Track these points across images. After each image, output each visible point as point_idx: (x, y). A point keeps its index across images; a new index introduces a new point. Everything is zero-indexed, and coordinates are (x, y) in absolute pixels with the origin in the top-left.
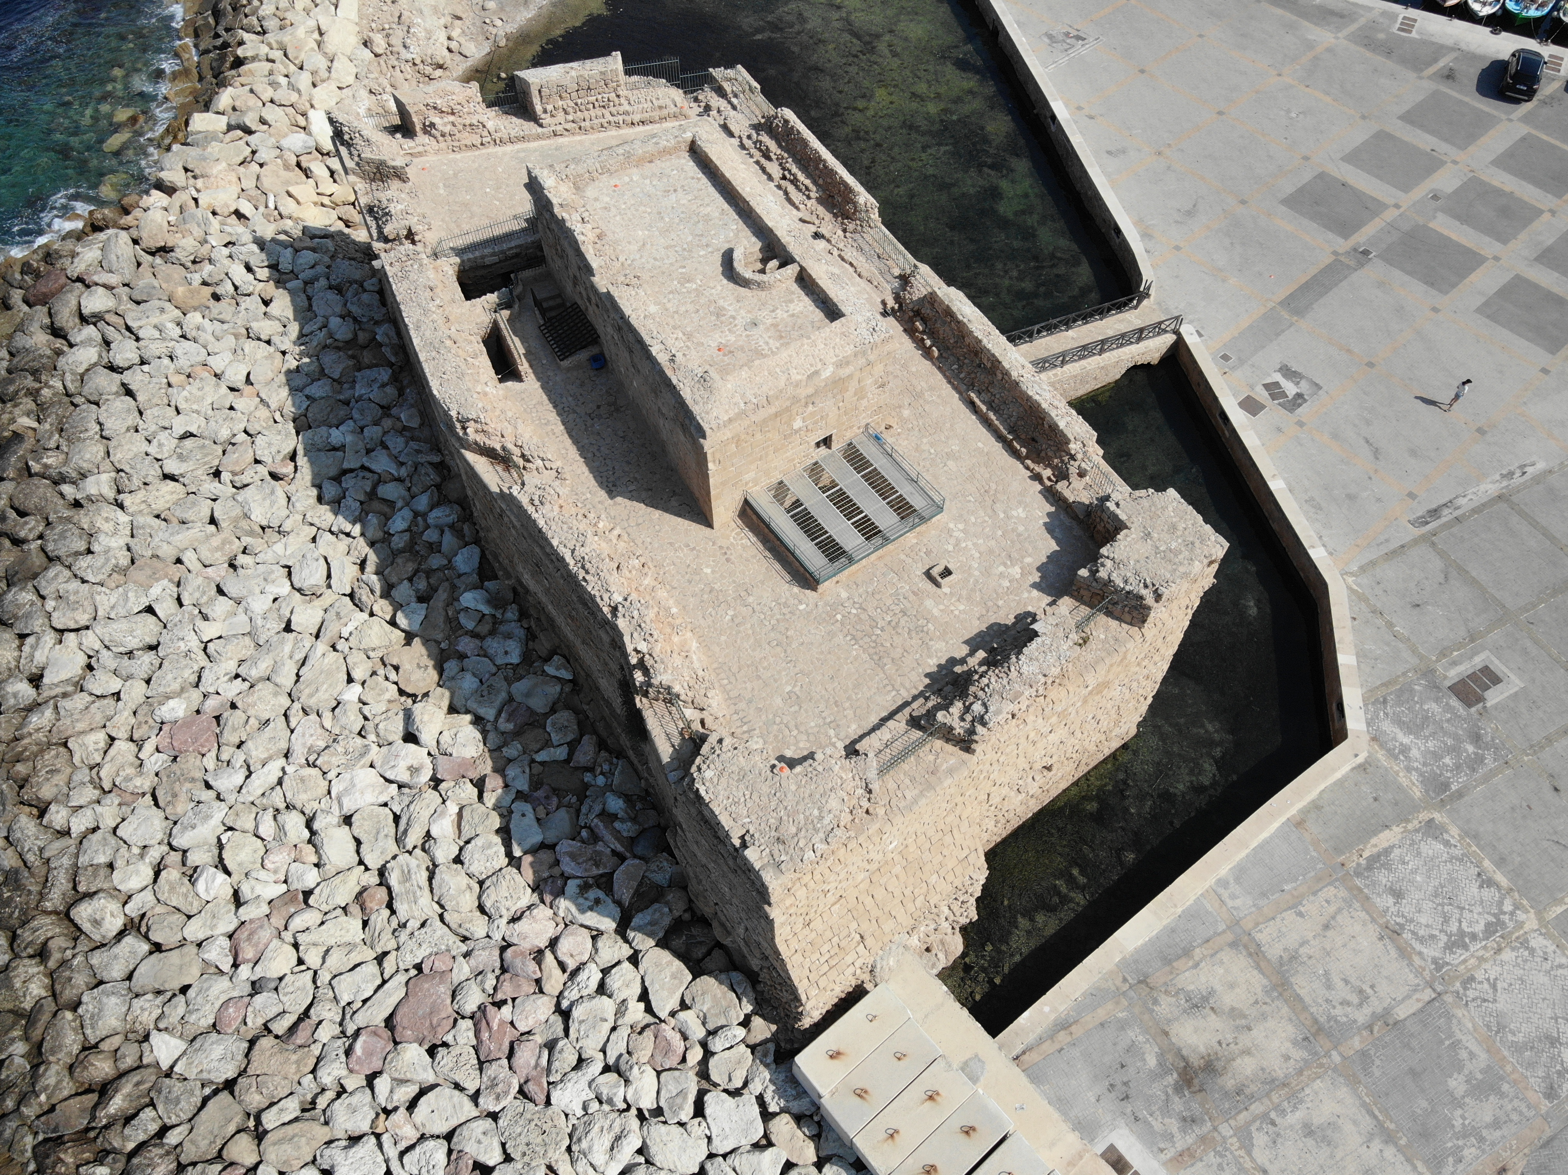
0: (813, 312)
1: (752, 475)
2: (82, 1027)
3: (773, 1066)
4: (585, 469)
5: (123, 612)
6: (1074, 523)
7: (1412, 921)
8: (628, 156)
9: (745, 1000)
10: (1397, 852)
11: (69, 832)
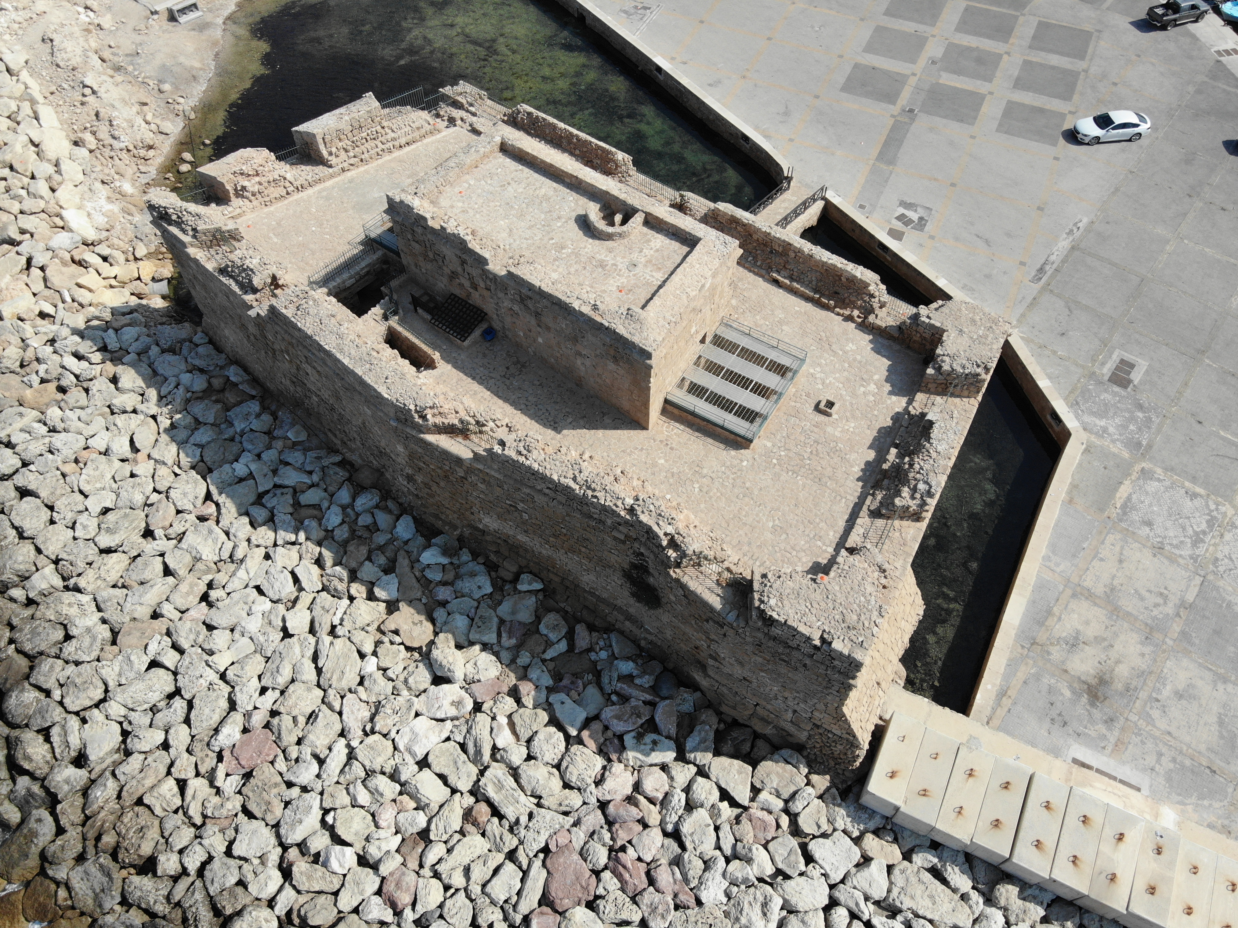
1: (669, 379)
3: (844, 804)
4: (526, 418)
5: (132, 675)
6: (893, 342)
7: (1165, 537)
8: (461, 167)
9: (800, 766)
10: (1134, 496)
11: (185, 872)
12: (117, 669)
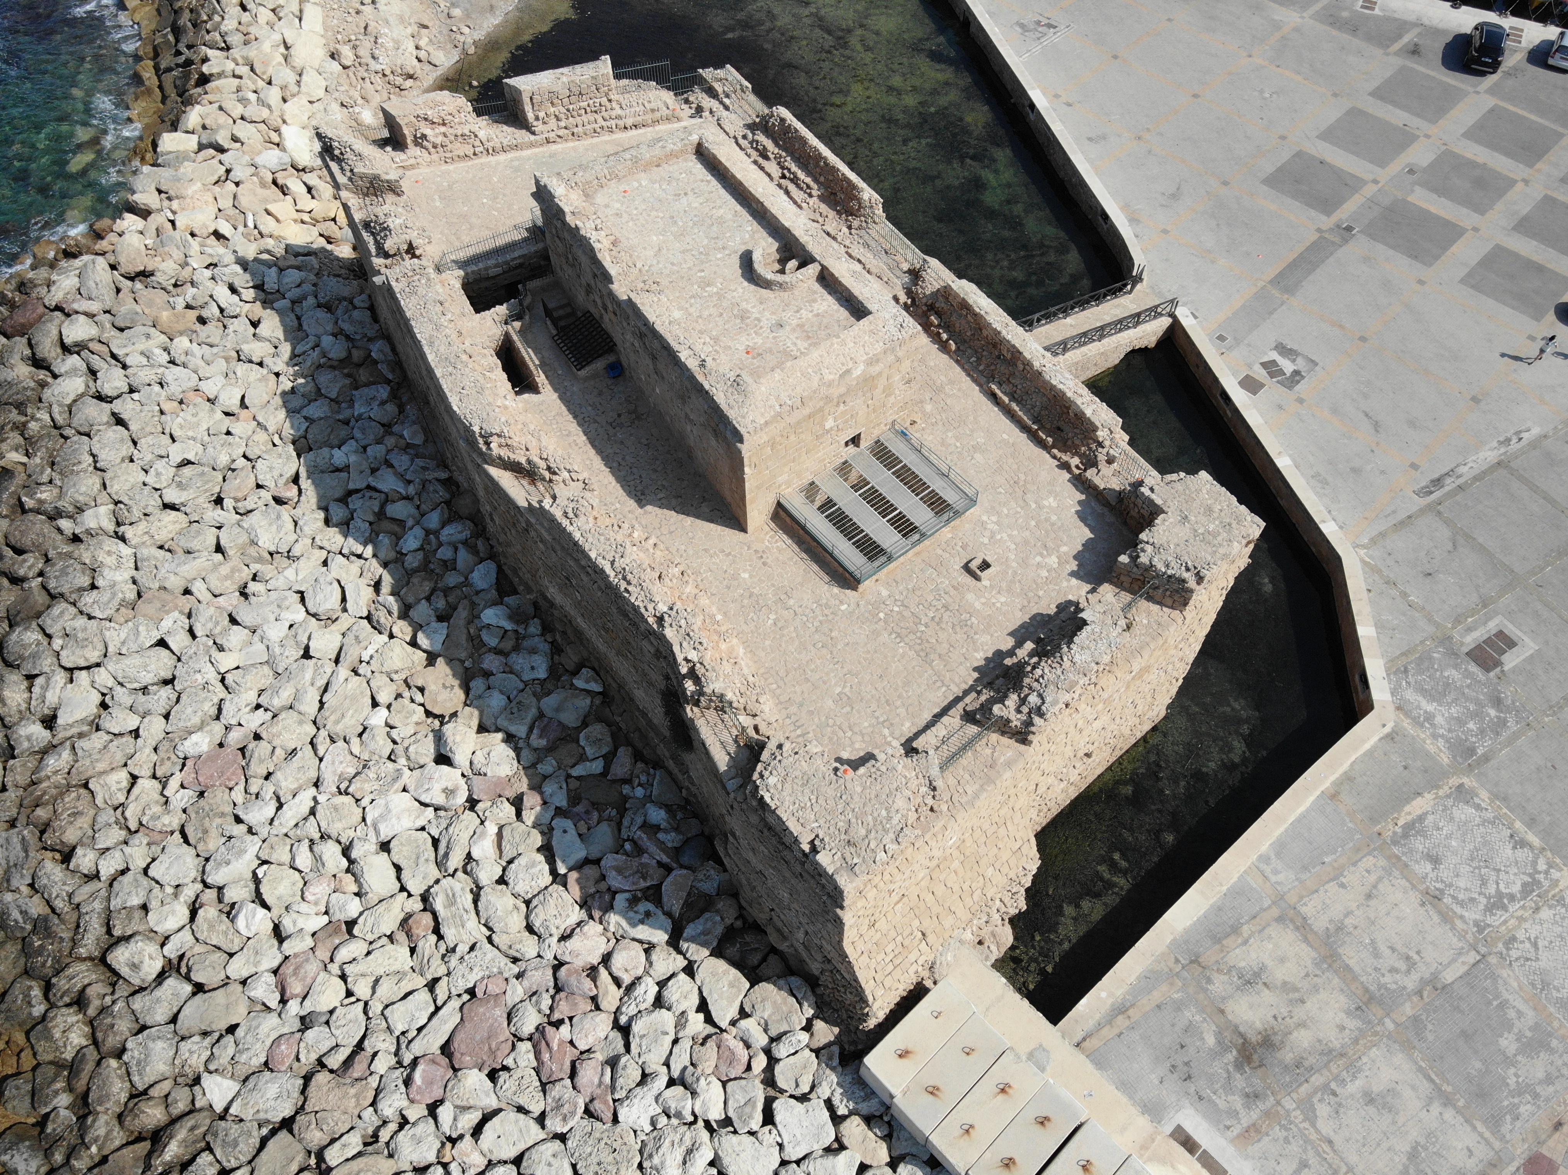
0: (838, 311)
1: (785, 477)
2: (129, 1074)
3: (840, 1069)
4: (612, 479)
5: (134, 647)
6: (1106, 510)
7: (1450, 885)
8: (636, 160)
9: (806, 1004)
10: (1430, 818)
11: (97, 876)
12: (123, 636)
